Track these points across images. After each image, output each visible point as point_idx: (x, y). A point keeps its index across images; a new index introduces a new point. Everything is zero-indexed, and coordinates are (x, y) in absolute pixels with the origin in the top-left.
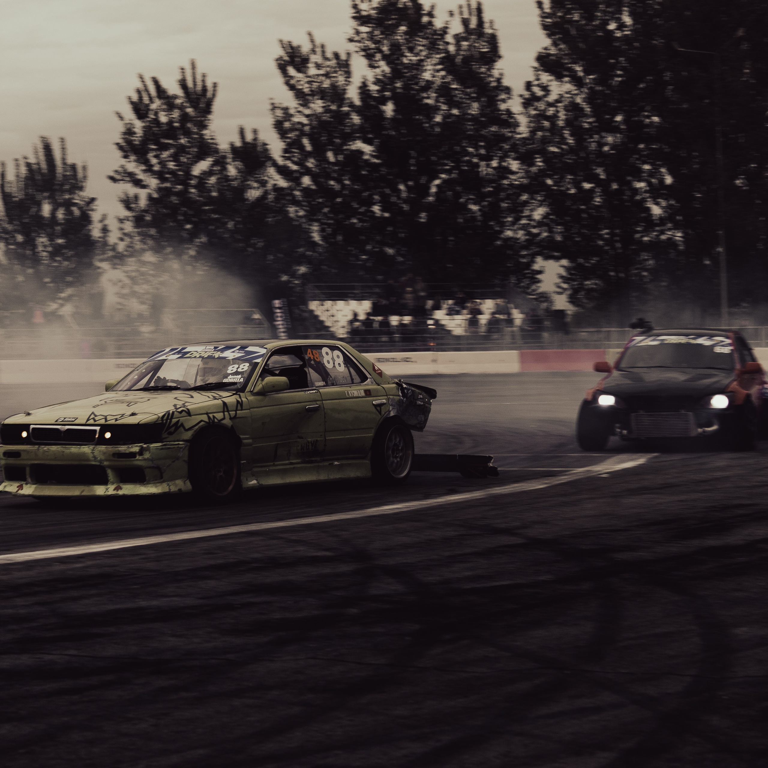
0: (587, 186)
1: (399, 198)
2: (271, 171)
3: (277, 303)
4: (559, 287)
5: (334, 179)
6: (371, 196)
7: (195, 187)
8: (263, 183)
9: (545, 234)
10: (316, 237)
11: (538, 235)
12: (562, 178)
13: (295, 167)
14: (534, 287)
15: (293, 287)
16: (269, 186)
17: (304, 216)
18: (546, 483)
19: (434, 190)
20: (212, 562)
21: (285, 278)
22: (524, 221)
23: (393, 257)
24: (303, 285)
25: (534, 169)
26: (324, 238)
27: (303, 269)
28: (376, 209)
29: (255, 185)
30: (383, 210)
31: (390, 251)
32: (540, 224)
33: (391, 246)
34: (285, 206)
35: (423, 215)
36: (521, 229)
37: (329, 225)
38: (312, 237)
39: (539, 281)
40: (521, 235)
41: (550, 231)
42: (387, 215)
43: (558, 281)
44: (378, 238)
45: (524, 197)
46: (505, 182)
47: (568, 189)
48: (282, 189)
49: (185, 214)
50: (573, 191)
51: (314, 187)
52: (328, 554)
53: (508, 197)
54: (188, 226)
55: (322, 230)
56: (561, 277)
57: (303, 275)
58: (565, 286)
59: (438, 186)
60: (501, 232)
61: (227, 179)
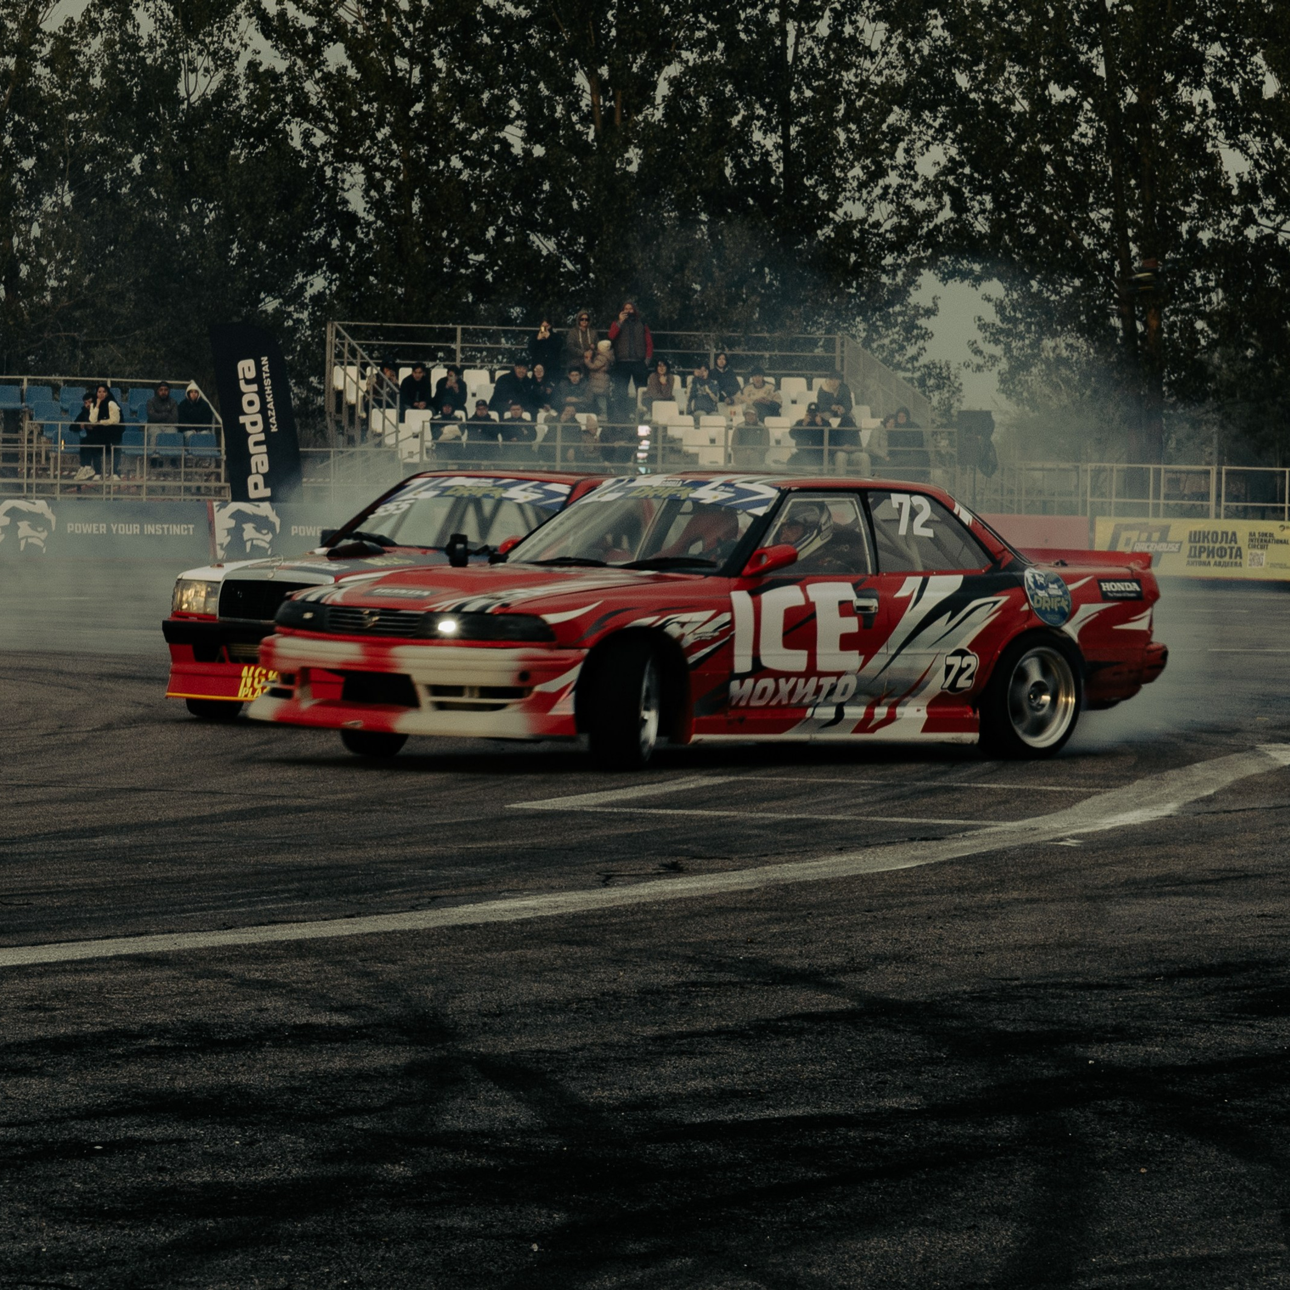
0: (1057, 93)
1: (573, 106)
2: (248, 28)
3: (246, 367)
4: (978, 352)
5: (404, 53)
6: (500, 101)
7: (47, 63)
8: (225, 60)
9: (947, 214)
10: (357, 203)
11: (929, 215)
12: (996, 70)
13: (308, 22)
14: (911, 351)
15: (294, 330)
16: (240, 67)
17: (324, 148)
18: (916, 858)
19: (663, 89)
20: (39, 1032)
21: (270, 305)
22: (893, 179)
23: (553, 261)
24: (317, 324)
25: (925, 46)
26: (377, 206)
27: (318, 283)
28: (514, 134)
29: (204, 62)
30: (532, 136)
31: (546, 245)
32: (935, 188)
33: (547, 232)
34: (277, 118)
35: (634, 154)
36: (883, 197)
37: (387, 171)
38: (345, 202)
39: (926, 335)
40: (883, 212)
41: (959, 206)
42: (539, 151)
43: (979, 336)
44: (517, 210)
45: (896, 116)
46: (849, 76)
47: (1011, 101)
48: (272, 74)
49: (19, 132)
50: (1021, 105)
51: (352, 73)
52: (343, 1020)
53: (852, 115)
54: (28, 164)
55: (372, 184)
56: (983, 327)
57: (318, 299)
58: (991, 349)
59: (673, 82)
60: (832, 205)
61: (131, 44)
